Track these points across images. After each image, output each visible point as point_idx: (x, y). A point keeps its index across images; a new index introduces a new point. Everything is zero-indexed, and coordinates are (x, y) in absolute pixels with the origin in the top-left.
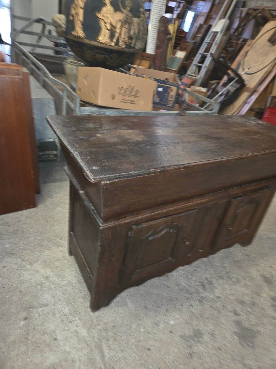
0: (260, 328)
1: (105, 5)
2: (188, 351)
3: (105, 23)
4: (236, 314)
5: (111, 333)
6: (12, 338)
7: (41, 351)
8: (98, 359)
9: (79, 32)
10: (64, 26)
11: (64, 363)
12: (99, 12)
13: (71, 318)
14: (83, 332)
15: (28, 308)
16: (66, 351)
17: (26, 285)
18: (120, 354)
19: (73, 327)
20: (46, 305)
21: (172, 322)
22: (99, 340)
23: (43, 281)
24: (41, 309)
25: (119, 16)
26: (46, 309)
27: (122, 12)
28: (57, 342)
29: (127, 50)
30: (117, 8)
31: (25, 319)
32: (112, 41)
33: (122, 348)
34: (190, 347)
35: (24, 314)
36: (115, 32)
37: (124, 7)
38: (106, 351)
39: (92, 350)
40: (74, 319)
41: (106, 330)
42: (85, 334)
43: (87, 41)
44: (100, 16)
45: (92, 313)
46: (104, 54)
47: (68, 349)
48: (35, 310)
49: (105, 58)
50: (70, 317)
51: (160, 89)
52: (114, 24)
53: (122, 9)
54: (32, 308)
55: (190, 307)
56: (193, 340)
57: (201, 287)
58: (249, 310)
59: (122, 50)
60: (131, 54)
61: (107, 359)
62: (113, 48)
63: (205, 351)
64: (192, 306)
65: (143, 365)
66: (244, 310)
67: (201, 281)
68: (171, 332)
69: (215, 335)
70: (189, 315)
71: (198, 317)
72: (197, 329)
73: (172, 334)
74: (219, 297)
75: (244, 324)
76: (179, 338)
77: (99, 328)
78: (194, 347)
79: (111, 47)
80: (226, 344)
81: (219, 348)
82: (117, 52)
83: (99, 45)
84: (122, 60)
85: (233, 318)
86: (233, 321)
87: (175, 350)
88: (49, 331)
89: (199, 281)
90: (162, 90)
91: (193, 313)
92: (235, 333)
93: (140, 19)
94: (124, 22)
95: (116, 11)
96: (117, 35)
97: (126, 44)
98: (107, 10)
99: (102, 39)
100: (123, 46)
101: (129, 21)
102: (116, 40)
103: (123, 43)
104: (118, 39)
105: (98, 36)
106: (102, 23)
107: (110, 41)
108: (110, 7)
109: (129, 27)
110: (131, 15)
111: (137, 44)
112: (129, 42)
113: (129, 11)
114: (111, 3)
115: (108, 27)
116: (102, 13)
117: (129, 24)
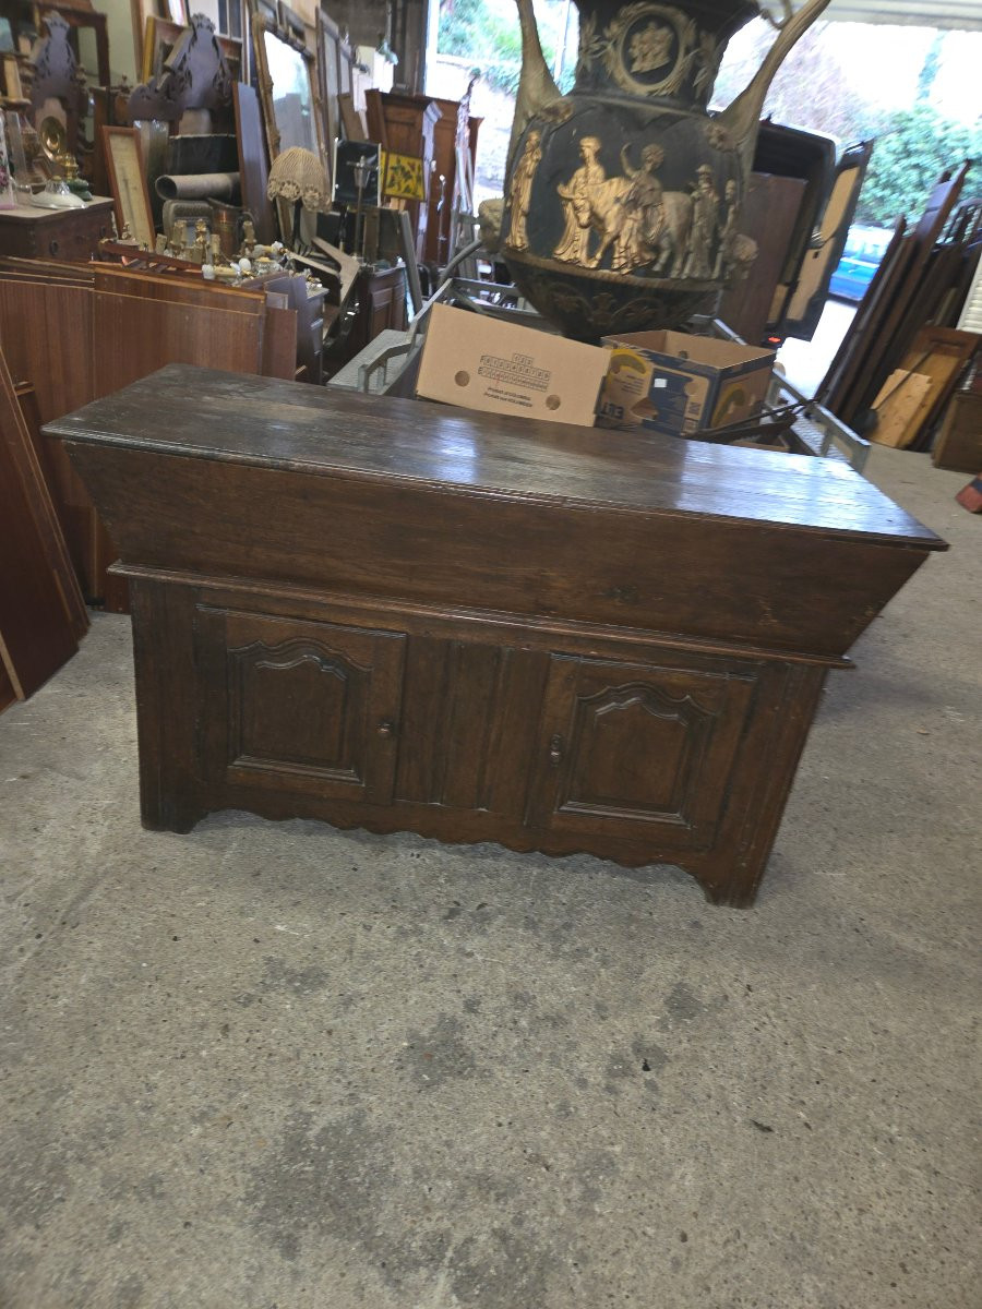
0: (502, 1074)
1: (583, 162)
2: (252, 991)
3: (576, 209)
4: (471, 1006)
5: (136, 875)
8: (69, 898)
9: (518, 237)
10: (497, 225)
12: (566, 183)
13: (99, 817)
14: (94, 847)
15: (46, 766)
16: (31, 854)
17: (83, 735)
18: (114, 913)
19: (85, 830)
20: (81, 778)
21: (279, 927)
22: (105, 873)
23: (117, 744)
24: (66, 778)
25: (617, 188)
26: (73, 783)
27: (628, 178)
28: (34, 834)
29: (637, 280)
30: (612, 170)
31: (24, 777)
32: (591, 256)
33: (129, 907)
34: (267, 988)
35: (30, 770)
36: (604, 230)
37: (637, 166)
38: (96, 894)
39: (75, 879)
41: (135, 865)
42: (93, 852)
43: (531, 259)
44: (565, 191)
45: (141, 830)
46: (574, 294)
47: (39, 854)
48: (54, 774)
49: (579, 302)
50: (100, 814)
51: (661, 383)
52: (601, 211)
53: (628, 171)
54: (52, 767)
55: (360, 928)
56: (290, 982)
57: (445, 912)
58: (524, 1023)
59: (620, 279)
60: (658, 293)
61: (83, 905)
62: (593, 274)
63: (291, 1015)
64: (368, 928)
65: (135, 953)
66: (508, 1016)
67: (462, 902)
68: (256, 941)
69: (353, 1007)
70: (338, 938)
71: (355, 954)
72: (325, 971)
73: (254, 945)
74: (470, 955)
75: (466, 1038)
76: (261, 961)
77: (127, 856)
78: (273, 994)
79: (587, 273)
80: (362, 1038)
81: (330, 1032)
82: (608, 285)
83: (559, 268)
84: (629, 311)
85: (448, 1009)
86: (442, 1015)
87: (227, 974)
88: (40, 813)
89: (455, 899)
90: (664, 386)
91: (352, 940)
92: (413, 1035)
93: (695, 194)
94: (632, 203)
95: (608, 176)
96: (607, 239)
97: (634, 265)
98: (586, 176)
99: (564, 253)
100: (625, 271)
101: (647, 200)
102: (604, 254)
103: (623, 261)
104: (610, 249)
105: (555, 244)
106: (569, 210)
107: (582, 255)
108: (595, 169)
109: (644, 217)
110: (657, 184)
111: (678, 264)
112: (642, 260)
113: (654, 172)
114: (599, 156)
115: (584, 218)
116: (572, 184)
117: (645, 208)
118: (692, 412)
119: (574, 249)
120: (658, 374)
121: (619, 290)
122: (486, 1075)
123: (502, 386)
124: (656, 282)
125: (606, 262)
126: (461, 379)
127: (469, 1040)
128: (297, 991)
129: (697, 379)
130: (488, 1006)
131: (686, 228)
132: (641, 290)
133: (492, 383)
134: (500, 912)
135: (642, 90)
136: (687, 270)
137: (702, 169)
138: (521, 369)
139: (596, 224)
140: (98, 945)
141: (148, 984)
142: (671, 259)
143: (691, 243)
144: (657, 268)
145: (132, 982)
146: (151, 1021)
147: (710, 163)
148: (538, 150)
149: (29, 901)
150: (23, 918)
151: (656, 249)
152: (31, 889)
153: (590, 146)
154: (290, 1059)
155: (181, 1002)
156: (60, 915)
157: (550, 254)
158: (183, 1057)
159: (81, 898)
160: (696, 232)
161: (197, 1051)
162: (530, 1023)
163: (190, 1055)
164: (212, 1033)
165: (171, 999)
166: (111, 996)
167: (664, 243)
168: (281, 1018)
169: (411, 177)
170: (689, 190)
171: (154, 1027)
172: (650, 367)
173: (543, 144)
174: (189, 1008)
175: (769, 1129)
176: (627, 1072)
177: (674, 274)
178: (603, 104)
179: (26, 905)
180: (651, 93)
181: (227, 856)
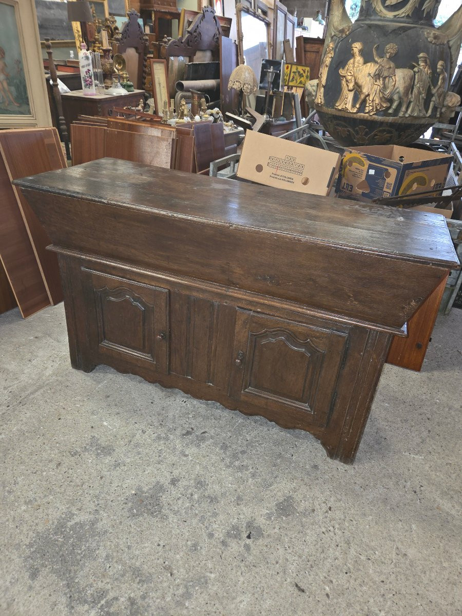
1: (353, 56)
2: (79, 450)
3: (347, 81)
4: (174, 482)
5: (59, 387)
6: (15, 340)
7: (14, 358)
8: (28, 392)
9: (320, 98)
11: (11, 374)
14: (49, 372)
16: (23, 371)
18: (41, 402)
19: (49, 364)
20: (59, 342)
21: (105, 423)
22: (47, 384)
24: (53, 341)
26: (55, 343)
27: (376, 62)
28: (28, 362)
29: (379, 118)
30: (368, 58)
31: (36, 338)
32: (354, 106)
33: (49, 401)
34: (86, 449)
35: (40, 335)
38: (39, 393)
39: (34, 384)
40: (57, 362)
41: (60, 383)
42: (47, 374)
43: (325, 109)
44: (342, 72)
45: (71, 368)
46: (346, 127)
47: (26, 371)
48: (48, 338)
49: (349, 131)
50: (58, 358)
51: (372, 172)
52: (360, 82)
53: (376, 59)
54: (49, 336)
55: (141, 431)
56: (97, 449)
57: (184, 432)
58: (196, 497)
59: (369, 118)
60: (392, 125)
61: (32, 396)
62: (355, 116)
63: (89, 465)
64: (144, 432)
65: (40, 421)
66: (190, 491)
67: (195, 429)
68: (92, 427)
69: (118, 468)
70: (128, 434)
71: (132, 443)
72: (114, 448)
73: (90, 429)
74: (186, 456)
75: (164, 497)
76: (90, 437)
77: (60, 378)
78: (87, 453)
79: (352, 115)
80: (115, 484)
81: (101, 478)
82: (364, 122)
83: (338, 113)
84: (376, 135)
85: (162, 480)
86: (158, 483)
87: (73, 440)
88: (35, 354)
89: (193, 426)
91: (134, 436)
92: (139, 489)
93: (416, 69)
94: (377, 76)
95: (365, 62)
96: (363, 97)
97: (377, 110)
98: (354, 63)
99: (340, 105)
100: (371, 114)
101: (386, 74)
102: (361, 104)
103: (371, 108)
104: (364, 101)
105: (336, 101)
106: (344, 82)
107: (349, 106)
108: (359, 59)
109: (384, 83)
110: (392, 65)
111: (404, 109)
112: (382, 106)
113: (390, 58)
114: (362, 52)
115: (351, 86)
116: (346, 68)
117: (384, 78)
118: (388, 187)
119: (346, 103)
120: (370, 167)
121: (369, 124)
122: (164, 518)
123: (279, 172)
124: (390, 119)
125: (362, 109)
126: (259, 168)
127: (164, 499)
128: (98, 454)
129: (391, 170)
130: (182, 483)
131: (410, 88)
132: (382, 123)
133: (274, 171)
134: (212, 437)
135: (390, 15)
136: (409, 112)
137: (421, 55)
138: (289, 163)
139: (358, 88)
140: (28, 415)
141: (39, 436)
142: (400, 105)
143: (412, 97)
144: (390, 111)
145: (33, 434)
146: (31, 454)
148: (332, 52)
149: (12, 391)
150: (6, 397)
151: (391, 101)
152: (16, 385)
153: (357, 47)
154: (78, 486)
155: (47, 448)
156: (21, 398)
157: (333, 106)
158: (35, 473)
159: (32, 393)
160: (415, 91)
161: (42, 472)
162: (199, 497)
163: (39, 472)
164: (52, 465)
165: (44, 446)
166: (21, 438)
167: (396, 97)
168: (84, 466)
169: (303, 76)
170: (412, 67)
171: (31, 457)
172: (367, 163)
173: (334, 49)
174: (49, 452)
175: (303, 591)
176: (237, 536)
177: (401, 114)
178: (367, 24)
179: (11, 392)
180: (395, 16)
181: (100, 386)
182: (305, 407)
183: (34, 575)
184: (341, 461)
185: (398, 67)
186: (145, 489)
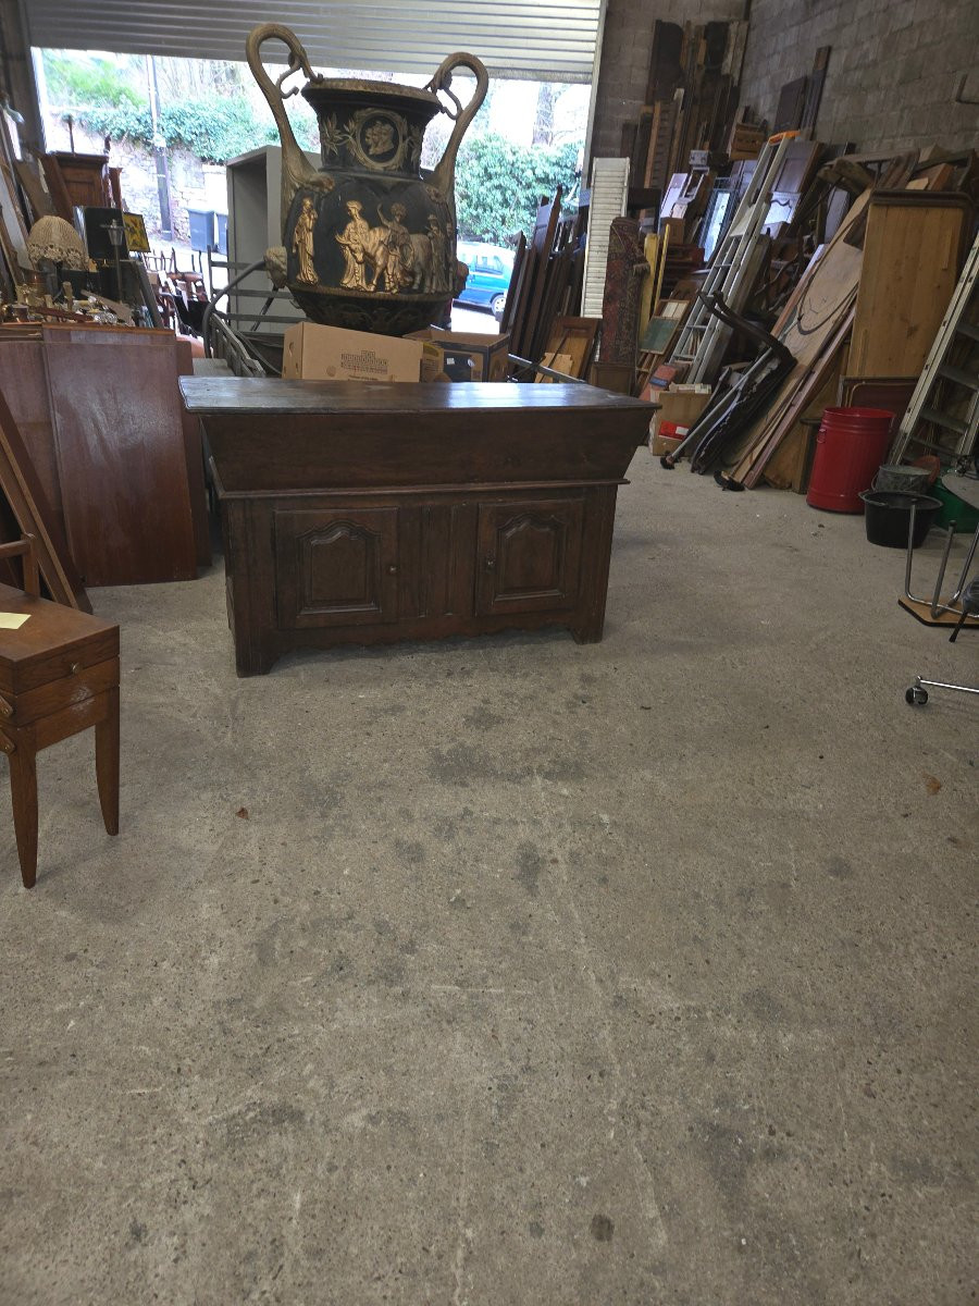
0: (518, 719)
1: (351, 218)
2: (368, 720)
3: (352, 251)
4: (486, 702)
5: (256, 695)
8: (227, 710)
9: (309, 273)
10: (284, 267)
11: (175, 705)
12: (341, 234)
14: (217, 690)
16: (183, 699)
17: (150, 646)
18: (261, 711)
19: (203, 685)
20: (173, 665)
21: (361, 697)
22: (237, 698)
23: (178, 647)
25: (378, 235)
26: (171, 667)
27: (386, 227)
28: (174, 691)
29: (404, 297)
30: (373, 223)
32: (369, 282)
33: (267, 706)
34: (375, 717)
37: (390, 219)
38: (241, 706)
39: (221, 703)
40: (209, 680)
41: (251, 692)
42: (219, 692)
43: (323, 289)
44: (342, 240)
45: (238, 679)
46: (359, 311)
47: (187, 698)
49: (363, 316)
50: (204, 677)
51: (451, 361)
52: (370, 250)
53: (385, 223)
55: (406, 688)
56: (386, 712)
57: (445, 674)
58: (516, 701)
59: (393, 298)
60: (418, 304)
61: (238, 711)
62: (372, 295)
63: (398, 722)
64: (409, 687)
65: (290, 721)
66: (507, 701)
67: (451, 669)
68: (353, 703)
69: (427, 713)
70: (397, 693)
71: (411, 697)
72: (401, 705)
73: (353, 705)
74: (471, 686)
75: (492, 712)
76: (363, 709)
77: (241, 690)
78: (381, 718)
79: (368, 295)
80: (441, 722)
81: (423, 723)
82: (384, 302)
83: (345, 293)
84: (398, 319)
86: (474, 707)
87: (349, 717)
88: (167, 682)
89: (447, 669)
90: (453, 362)
91: (405, 693)
92: (465, 716)
93: (430, 234)
94: (391, 245)
95: (371, 227)
96: (378, 270)
97: (400, 286)
98: (355, 228)
99: (349, 282)
100: (395, 291)
101: (402, 242)
102: (378, 280)
103: (392, 284)
104: (381, 278)
105: (341, 277)
106: (347, 252)
107: (363, 283)
108: (360, 222)
109: (402, 253)
110: (405, 229)
111: (428, 283)
112: (405, 281)
113: (401, 222)
114: (363, 214)
115: (360, 257)
116: (346, 234)
117: (401, 247)
118: (475, 377)
119: (354, 279)
120: (447, 356)
121: (391, 305)
122: (511, 721)
123: (359, 374)
124: (416, 297)
125: (381, 285)
126: (331, 371)
127: (494, 712)
128: (393, 714)
129: (475, 355)
130: (494, 700)
131: (429, 258)
132: (406, 303)
133: (352, 373)
134: (474, 669)
135: (379, 167)
136: (434, 287)
137: (431, 217)
138: (368, 358)
139: (369, 261)
140: (265, 722)
141: (309, 729)
142: (423, 280)
143: (433, 267)
144: (415, 287)
145: (300, 730)
147: (435, 214)
148: (314, 211)
149: (205, 715)
151: (412, 274)
152: (201, 711)
153: (354, 207)
154: (411, 735)
155: (335, 731)
156: (229, 717)
157: (338, 283)
158: (355, 747)
159: (233, 709)
160: (435, 261)
161: (361, 743)
162: (519, 701)
163: (358, 745)
164: (362, 737)
165: (328, 731)
166: (294, 737)
167: (417, 269)
168: (393, 725)
169: (135, 232)
170: (426, 232)
171: (329, 741)
172: (441, 351)
173: (316, 207)
174: (341, 732)
175: (649, 708)
176: (575, 705)
177: (426, 290)
178: (356, 178)
179: (205, 717)
180: (385, 168)
181: (302, 677)
182: (556, 593)
183: (464, 784)
184: (591, 642)
185: (411, 232)
186: (470, 714)
